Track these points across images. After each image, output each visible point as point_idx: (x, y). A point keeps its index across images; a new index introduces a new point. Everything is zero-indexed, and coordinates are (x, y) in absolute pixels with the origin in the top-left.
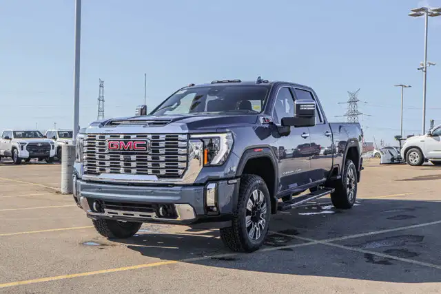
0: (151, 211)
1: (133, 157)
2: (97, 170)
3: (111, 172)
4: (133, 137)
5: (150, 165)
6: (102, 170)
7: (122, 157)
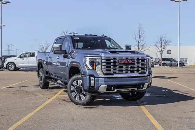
0: (136, 87)
1: (129, 66)
2: (112, 72)
3: (119, 73)
4: (129, 58)
5: (136, 69)
6: (115, 72)
7: (124, 67)
